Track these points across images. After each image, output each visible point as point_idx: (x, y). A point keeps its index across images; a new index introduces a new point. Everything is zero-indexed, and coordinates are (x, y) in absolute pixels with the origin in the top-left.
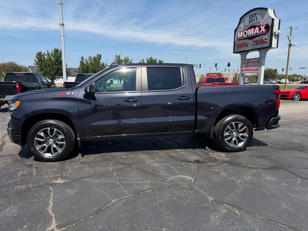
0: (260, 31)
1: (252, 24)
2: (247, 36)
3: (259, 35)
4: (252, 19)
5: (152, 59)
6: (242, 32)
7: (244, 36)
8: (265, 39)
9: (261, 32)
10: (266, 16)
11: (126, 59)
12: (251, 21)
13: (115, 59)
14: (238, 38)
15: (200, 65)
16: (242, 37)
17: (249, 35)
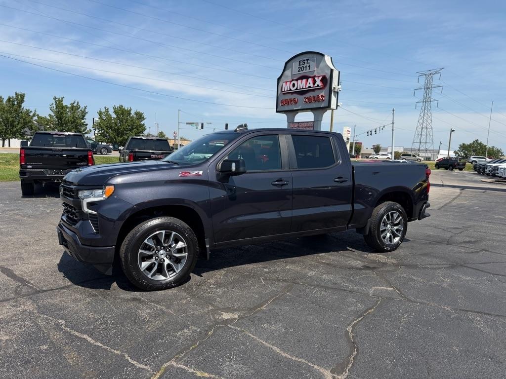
0: (314, 84)
1: (302, 73)
2: (297, 89)
3: (313, 90)
4: (302, 65)
5: (123, 108)
6: (288, 83)
7: (292, 88)
8: (321, 96)
9: (316, 85)
10: (322, 65)
11: (75, 105)
12: (300, 69)
13: (53, 104)
14: (283, 90)
15: (202, 125)
16: (289, 89)
17: (299, 88)
